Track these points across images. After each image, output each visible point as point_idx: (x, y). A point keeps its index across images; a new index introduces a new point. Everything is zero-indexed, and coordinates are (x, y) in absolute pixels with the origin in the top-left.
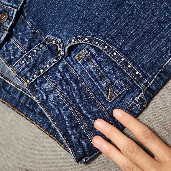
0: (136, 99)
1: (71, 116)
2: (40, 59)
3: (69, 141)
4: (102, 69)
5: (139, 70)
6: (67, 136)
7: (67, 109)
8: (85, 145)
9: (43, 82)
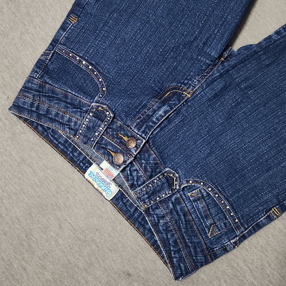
0: (232, 241)
1: (175, 242)
2: (158, 189)
3: (171, 262)
4: (209, 210)
5: (238, 218)
6: (170, 258)
7: (173, 235)
8: (183, 268)
9: (157, 208)
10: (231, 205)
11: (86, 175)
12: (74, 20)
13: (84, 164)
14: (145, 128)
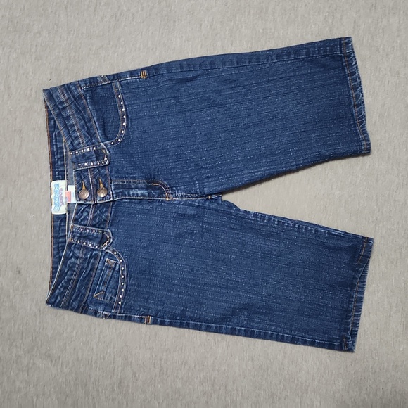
0: (105, 312)
1: (69, 280)
2: (91, 237)
3: (54, 290)
4: (110, 280)
6: (56, 287)
7: (72, 275)
8: (58, 301)
9: (79, 249)
10: (126, 290)
11: (54, 183)
12: (144, 75)
13: (59, 175)
14: (121, 192)
